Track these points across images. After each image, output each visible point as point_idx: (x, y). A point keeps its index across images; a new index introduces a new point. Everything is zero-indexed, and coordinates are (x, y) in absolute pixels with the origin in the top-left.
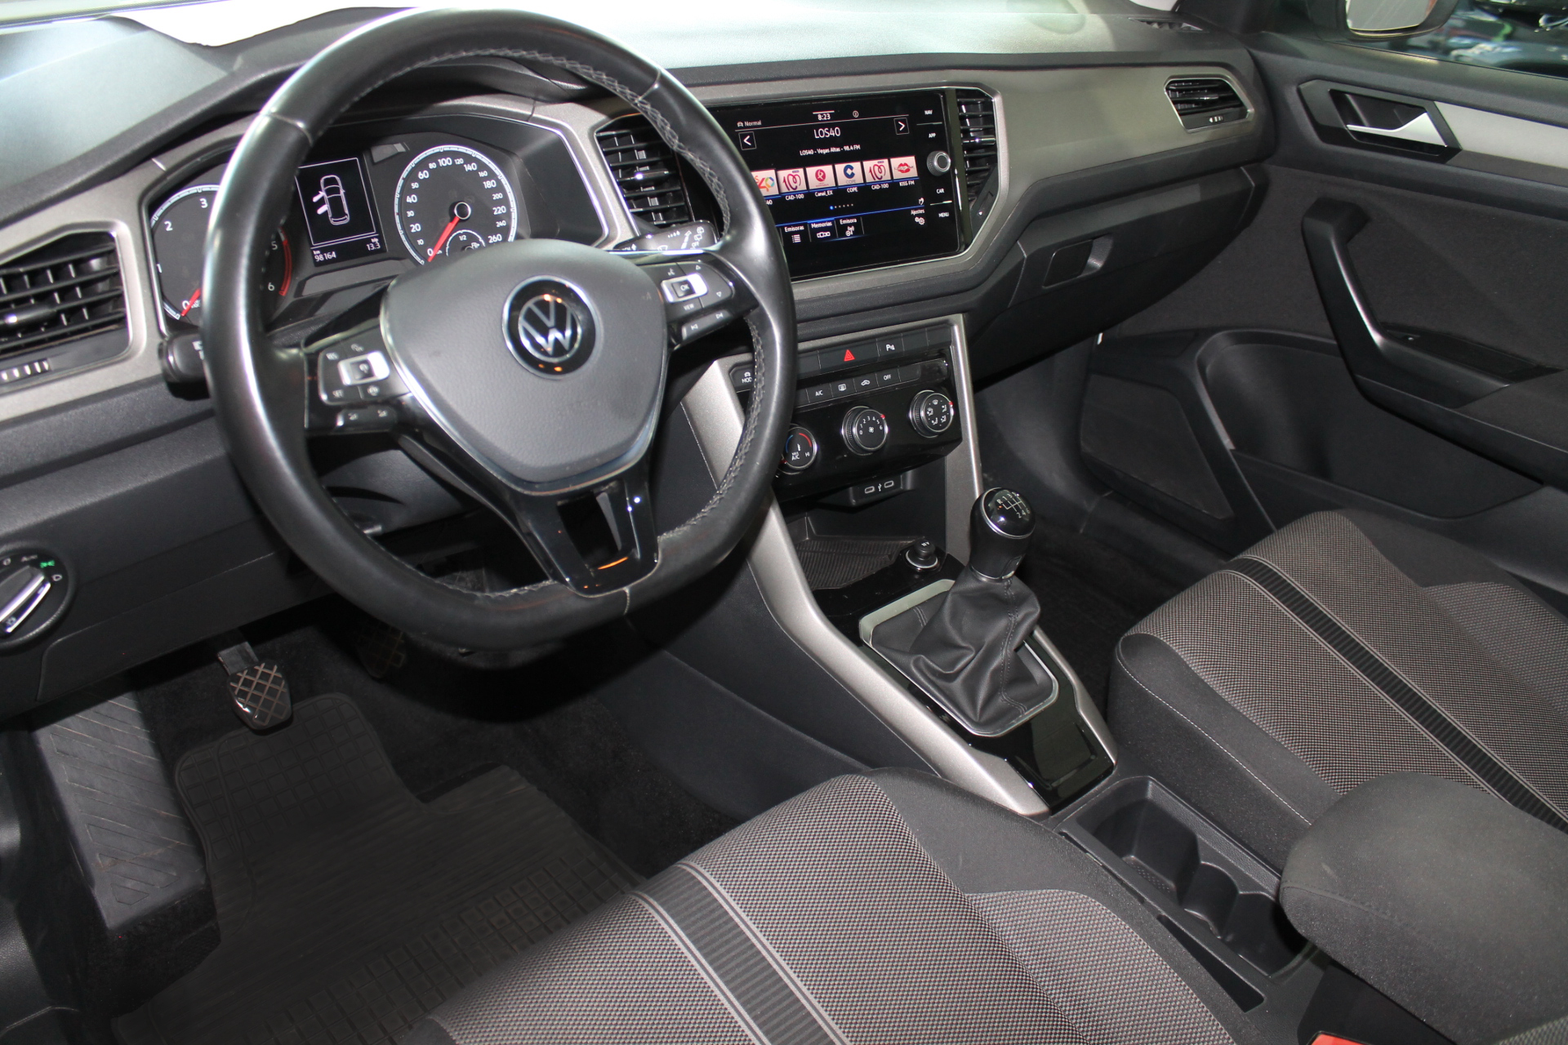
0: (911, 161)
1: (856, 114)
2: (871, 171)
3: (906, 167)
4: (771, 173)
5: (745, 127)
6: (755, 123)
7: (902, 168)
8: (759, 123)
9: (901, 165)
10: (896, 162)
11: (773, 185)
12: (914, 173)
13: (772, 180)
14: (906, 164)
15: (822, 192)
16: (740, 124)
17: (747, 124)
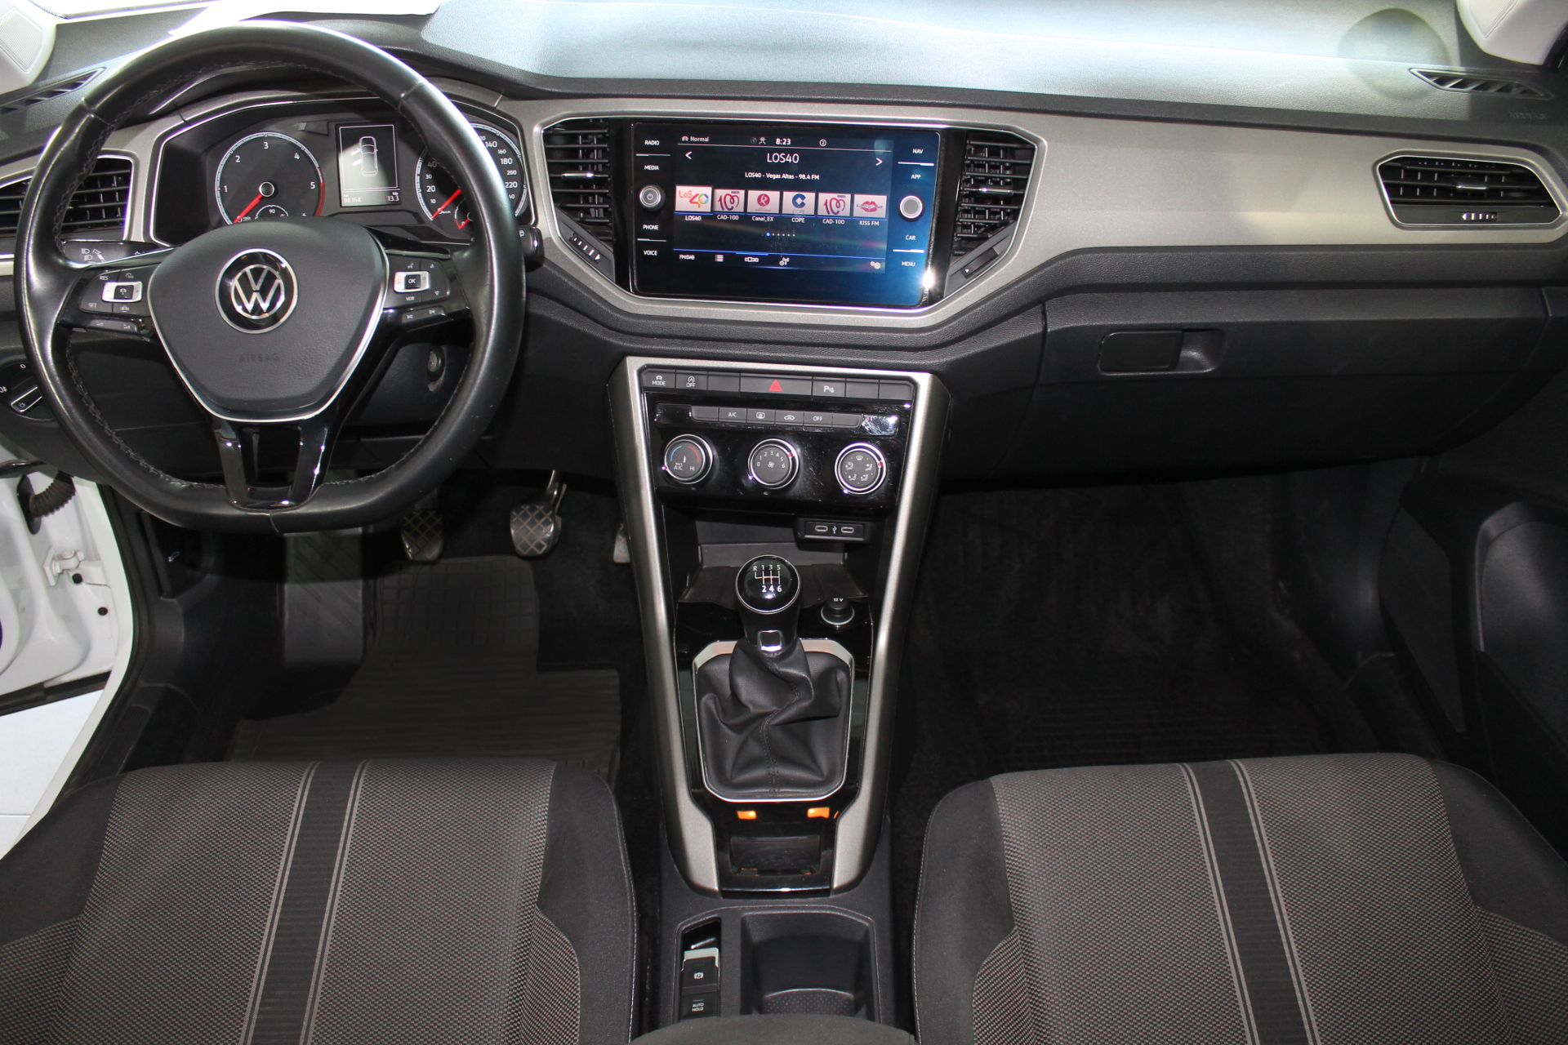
0: (881, 200)
1: (823, 143)
2: (826, 204)
3: (873, 206)
4: (708, 190)
5: (689, 142)
6: (702, 139)
7: (867, 206)
8: (707, 140)
9: (867, 203)
10: (860, 199)
11: (706, 202)
12: (882, 213)
13: (707, 197)
14: (873, 203)
15: (761, 217)
16: (685, 138)
17: (692, 139)
